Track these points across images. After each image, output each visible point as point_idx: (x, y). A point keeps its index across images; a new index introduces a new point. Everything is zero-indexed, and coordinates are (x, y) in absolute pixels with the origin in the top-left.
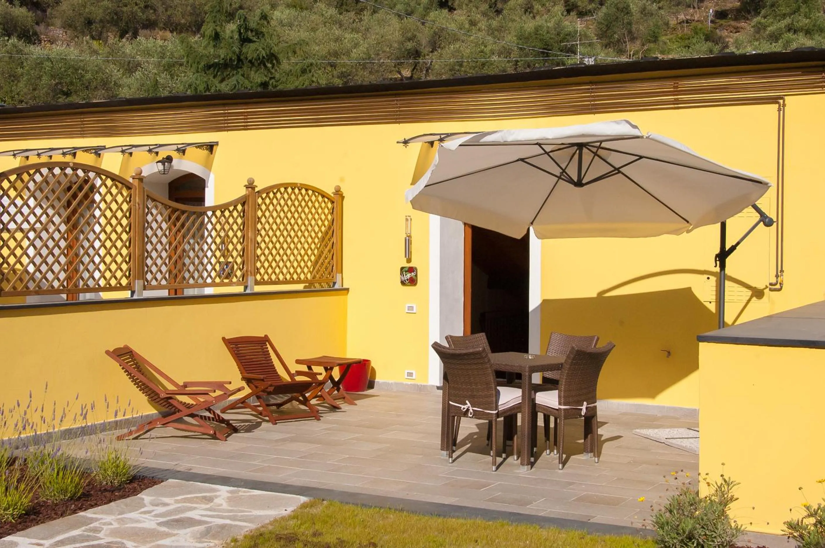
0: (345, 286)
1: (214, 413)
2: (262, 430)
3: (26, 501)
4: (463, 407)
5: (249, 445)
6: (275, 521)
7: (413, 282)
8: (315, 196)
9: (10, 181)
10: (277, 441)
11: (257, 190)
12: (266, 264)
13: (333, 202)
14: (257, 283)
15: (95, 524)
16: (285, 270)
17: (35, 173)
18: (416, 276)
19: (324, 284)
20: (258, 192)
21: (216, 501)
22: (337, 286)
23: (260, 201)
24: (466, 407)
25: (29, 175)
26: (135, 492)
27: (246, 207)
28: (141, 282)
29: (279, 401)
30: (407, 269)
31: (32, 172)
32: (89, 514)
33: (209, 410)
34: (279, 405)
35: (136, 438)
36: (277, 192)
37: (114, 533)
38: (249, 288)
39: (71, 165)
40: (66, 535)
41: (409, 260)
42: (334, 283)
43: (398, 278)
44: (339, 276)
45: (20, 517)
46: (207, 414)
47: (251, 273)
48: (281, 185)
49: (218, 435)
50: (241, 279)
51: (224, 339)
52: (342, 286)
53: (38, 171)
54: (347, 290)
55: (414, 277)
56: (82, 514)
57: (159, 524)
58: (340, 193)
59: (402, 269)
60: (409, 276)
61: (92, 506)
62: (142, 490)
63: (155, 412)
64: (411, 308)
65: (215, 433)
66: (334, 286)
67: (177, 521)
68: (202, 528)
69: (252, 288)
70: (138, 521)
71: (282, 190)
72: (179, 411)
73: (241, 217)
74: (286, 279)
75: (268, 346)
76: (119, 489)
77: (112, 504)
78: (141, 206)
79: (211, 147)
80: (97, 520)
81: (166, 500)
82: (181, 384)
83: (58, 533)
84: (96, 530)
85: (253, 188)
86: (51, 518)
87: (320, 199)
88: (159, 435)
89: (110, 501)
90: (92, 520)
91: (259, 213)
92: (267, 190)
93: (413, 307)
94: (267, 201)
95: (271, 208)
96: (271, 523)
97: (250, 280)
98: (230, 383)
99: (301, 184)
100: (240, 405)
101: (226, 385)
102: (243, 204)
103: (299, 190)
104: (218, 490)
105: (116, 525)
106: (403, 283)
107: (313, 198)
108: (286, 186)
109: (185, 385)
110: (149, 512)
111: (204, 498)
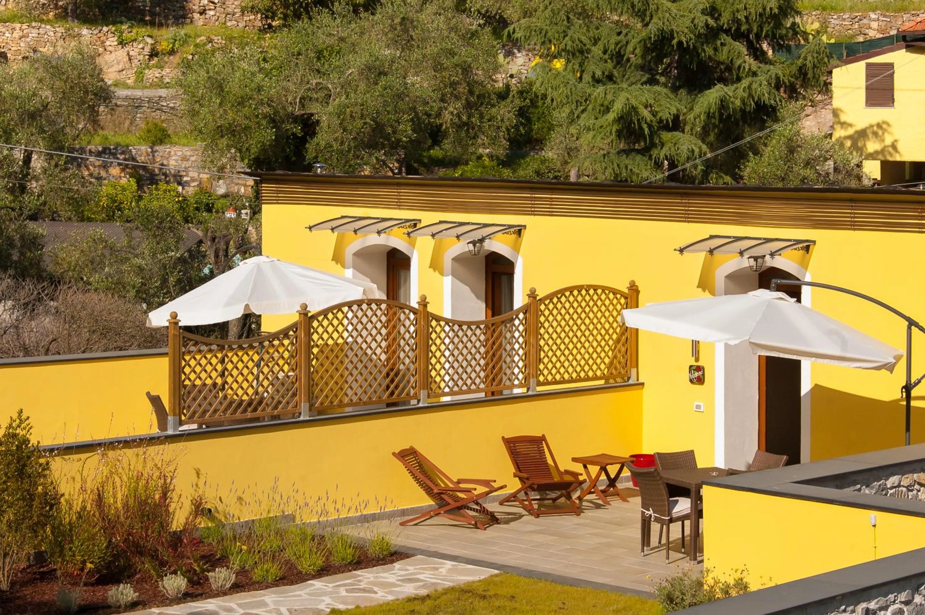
0: (641, 381)
1: (481, 505)
2: (522, 522)
3: (320, 562)
4: (647, 512)
5: (500, 534)
6: (468, 582)
7: (700, 381)
8: (606, 294)
9: (318, 321)
10: (527, 532)
11: (538, 298)
12: (550, 366)
13: (626, 298)
14: (539, 384)
15: (361, 578)
16: (570, 370)
17: (338, 312)
18: (703, 375)
19: (619, 380)
20: (540, 300)
21: (440, 570)
22: (631, 382)
23: (543, 307)
24: (649, 513)
25: (333, 314)
26: (392, 562)
27: (528, 315)
28: (426, 392)
29: (553, 495)
30: (694, 368)
31: (335, 311)
32: (358, 572)
33: (477, 504)
34: (554, 500)
35: (416, 525)
36: (561, 296)
37: (369, 583)
38: (531, 389)
39: (366, 301)
40: (342, 583)
41: (697, 360)
42: (629, 378)
43: (686, 375)
44: (634, 371)
45: (318, 571)
46: (476, 507)
47: (533, 375)
48: (566, 289)
49: (479, 526)
50: (523, 382)
51: (503, 438)
52: (638, 380)
53: (340, 310)
54: (643, 384)
55: (701, 377)
56: (355, 572)
57: (398, 580)
58: (634, 288)
59: (691, 367)
60: (696, 374)
61: (362, 569)
62: (398, 560)
63: (433, 503)
64: (698, 407)
65: (476, 523)
66: (628, 380)
67: (409, 579)
68: (422, 584)
69: (534, 389)
70: (386, 578)
71: (567, 294)
72: (449, 504)
73: (523, 324)
74: (572, 378)
75: (544, 445)
76: (382, 560)
77: (375, 568)
78: (426, 328)
79: (519, 231)
80: (362, 576)
81: (409, 568)
82: (455, 480)
83: (337, 581)
84: (360, 581)
85: (535, 298)
86: (336, 573)
87: (611, 296)
88: (435, 523)
89: (374, 566)
90: (359, 576)
91: (542, 319)
92: (550, 297)
93: (700, 406)
94: (551, 306)
95: (555, 312)
96: (464, 584)
97: (532, 381)
98: (495, 481)
99: (587, 286)
100: (513, 499)
101: (492, 483)
102: (525, 314)
103: (587, 291)
104: (445, 564)
105: (372, 579)
106: (691, 381)
107: (603, 297)
108: (571, 289)
109: (459, 482)
110: (395, 574)
111: (434, 568)
